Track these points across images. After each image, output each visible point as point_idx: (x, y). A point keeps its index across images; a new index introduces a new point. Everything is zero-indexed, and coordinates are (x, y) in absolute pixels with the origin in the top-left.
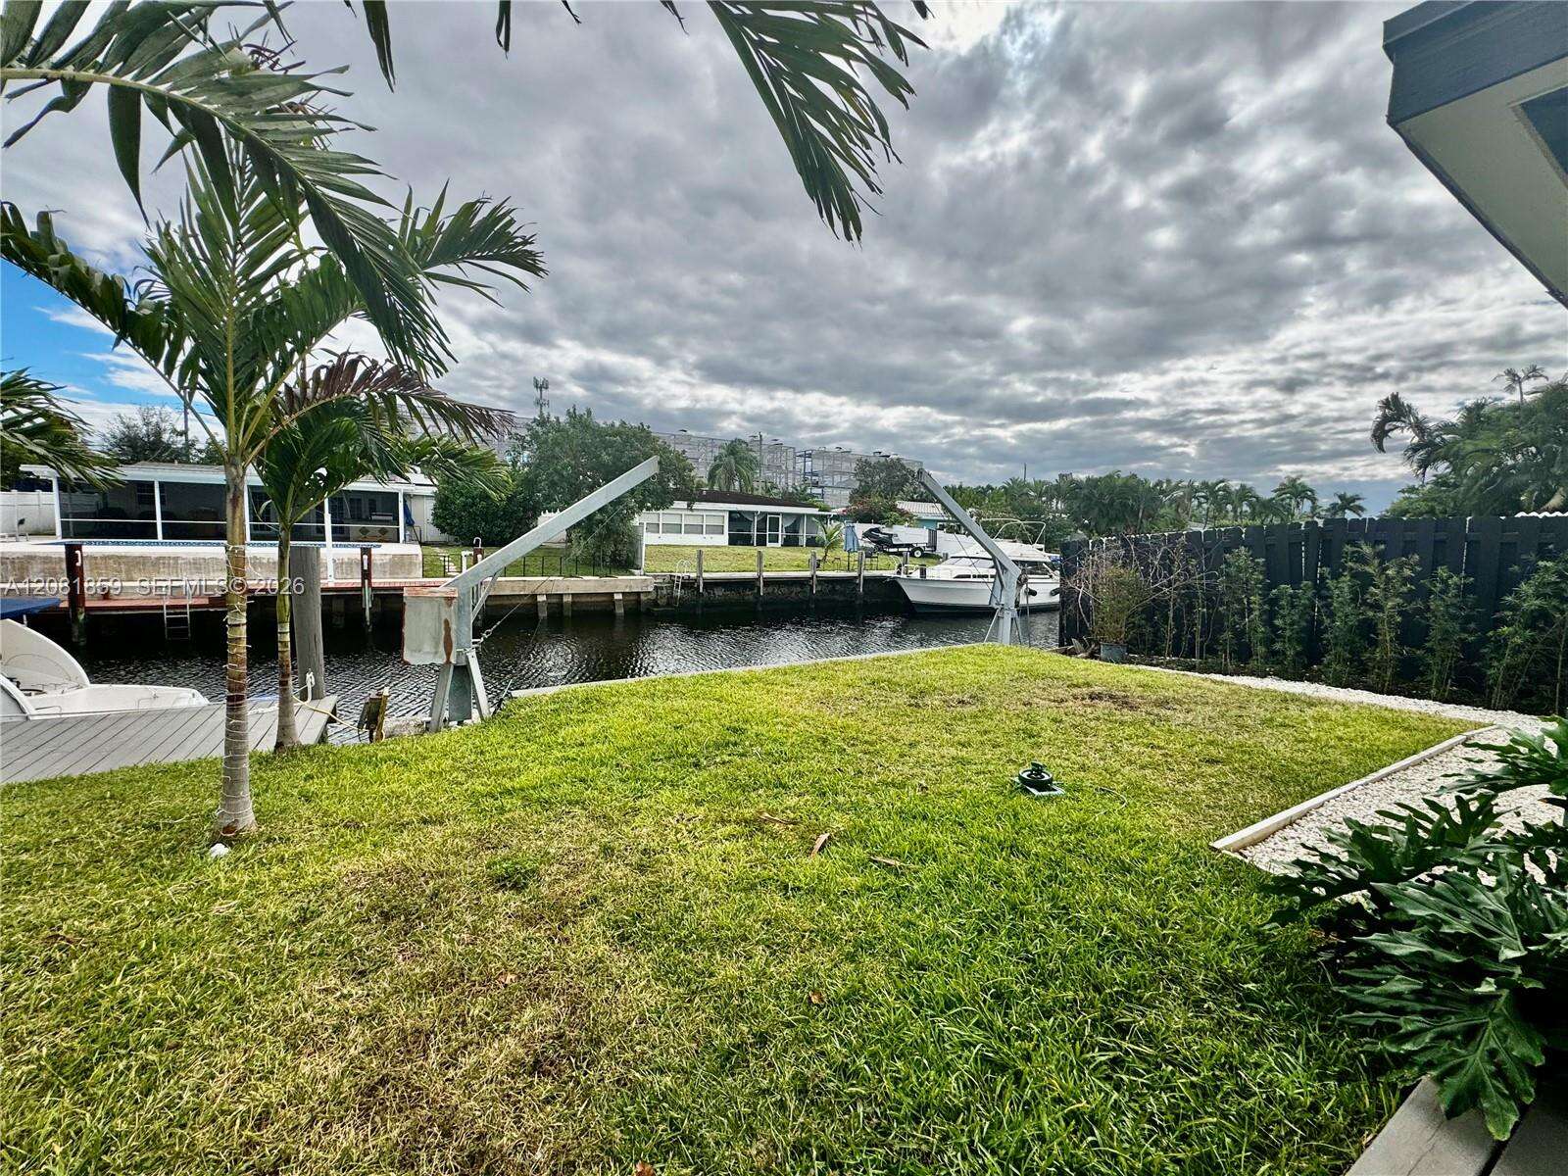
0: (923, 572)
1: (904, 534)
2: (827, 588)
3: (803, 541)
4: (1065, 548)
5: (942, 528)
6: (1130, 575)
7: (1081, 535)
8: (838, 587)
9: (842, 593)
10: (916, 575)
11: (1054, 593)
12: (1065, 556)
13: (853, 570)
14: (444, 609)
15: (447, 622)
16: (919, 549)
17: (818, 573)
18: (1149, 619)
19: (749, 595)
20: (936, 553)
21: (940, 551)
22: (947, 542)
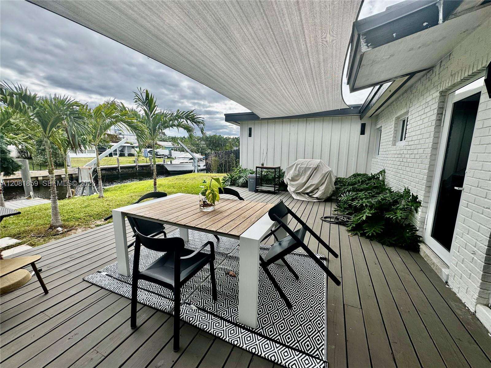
0: (171, 162)
1: (160, 151)
2: (141, 169)
3: (126, 155)
4: (206, 154)
5: (172, 149)
6: (217, 159)
7: (209, 151)
8: (144, 168)
9: (146, 170)
10: (169, 163)
11: (204, 166)
12: (206, 156)
13: (148, 163)
14: (89, 171)
15: (90, 173)
16: (167, 156)
17: (138, 164)
18: (220, 167)
19: (115, 172)
20: (171, 157)
21: (173, 156)
22: (175, 154)
